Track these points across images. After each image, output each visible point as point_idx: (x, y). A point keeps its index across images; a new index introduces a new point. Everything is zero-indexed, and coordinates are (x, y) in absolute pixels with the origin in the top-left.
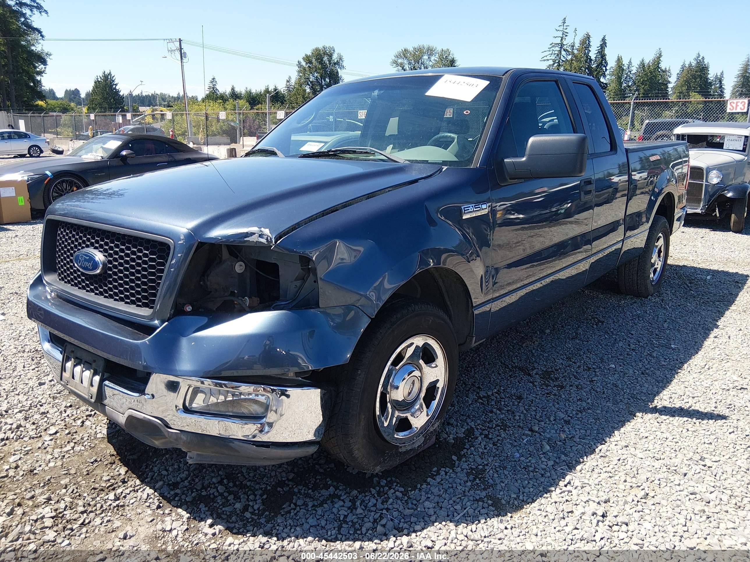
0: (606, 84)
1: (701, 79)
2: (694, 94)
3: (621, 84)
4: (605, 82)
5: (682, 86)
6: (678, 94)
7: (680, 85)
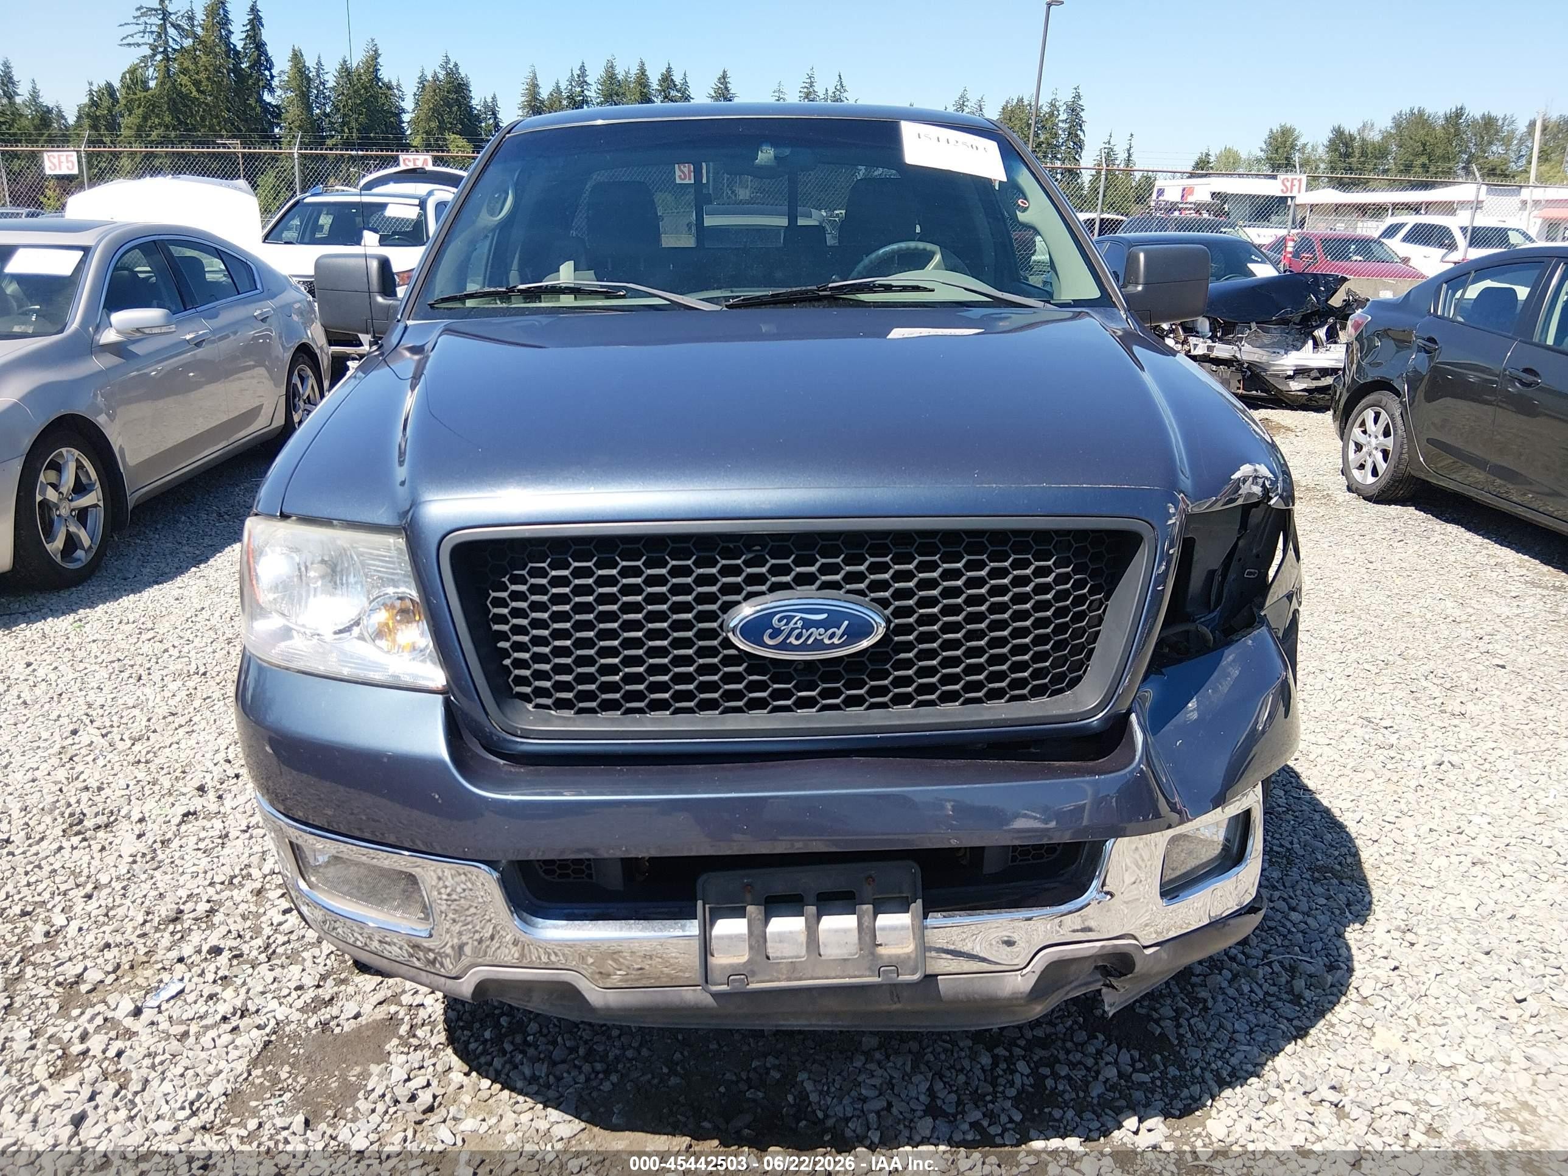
0: (276, 106)
1: (460, 108)
2: (453, 136)
3: (309, 108)
4: (274, 103)
5: (429, 120)
6: (425, 136)
7: (423, 116)
